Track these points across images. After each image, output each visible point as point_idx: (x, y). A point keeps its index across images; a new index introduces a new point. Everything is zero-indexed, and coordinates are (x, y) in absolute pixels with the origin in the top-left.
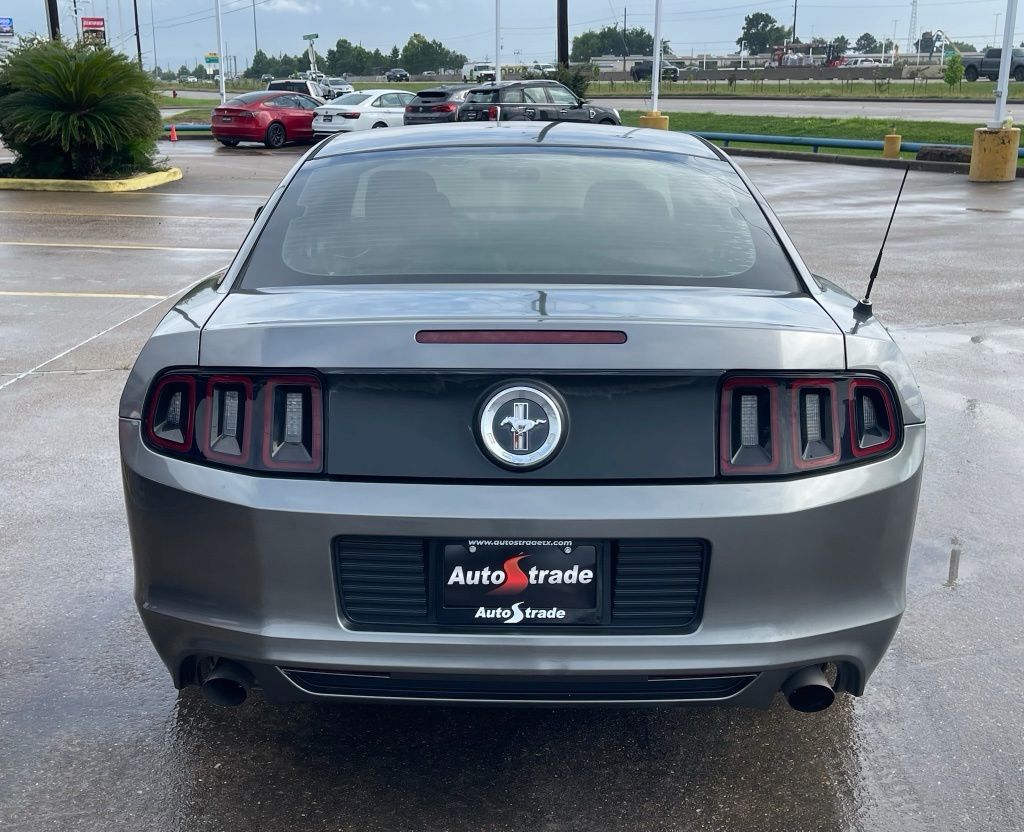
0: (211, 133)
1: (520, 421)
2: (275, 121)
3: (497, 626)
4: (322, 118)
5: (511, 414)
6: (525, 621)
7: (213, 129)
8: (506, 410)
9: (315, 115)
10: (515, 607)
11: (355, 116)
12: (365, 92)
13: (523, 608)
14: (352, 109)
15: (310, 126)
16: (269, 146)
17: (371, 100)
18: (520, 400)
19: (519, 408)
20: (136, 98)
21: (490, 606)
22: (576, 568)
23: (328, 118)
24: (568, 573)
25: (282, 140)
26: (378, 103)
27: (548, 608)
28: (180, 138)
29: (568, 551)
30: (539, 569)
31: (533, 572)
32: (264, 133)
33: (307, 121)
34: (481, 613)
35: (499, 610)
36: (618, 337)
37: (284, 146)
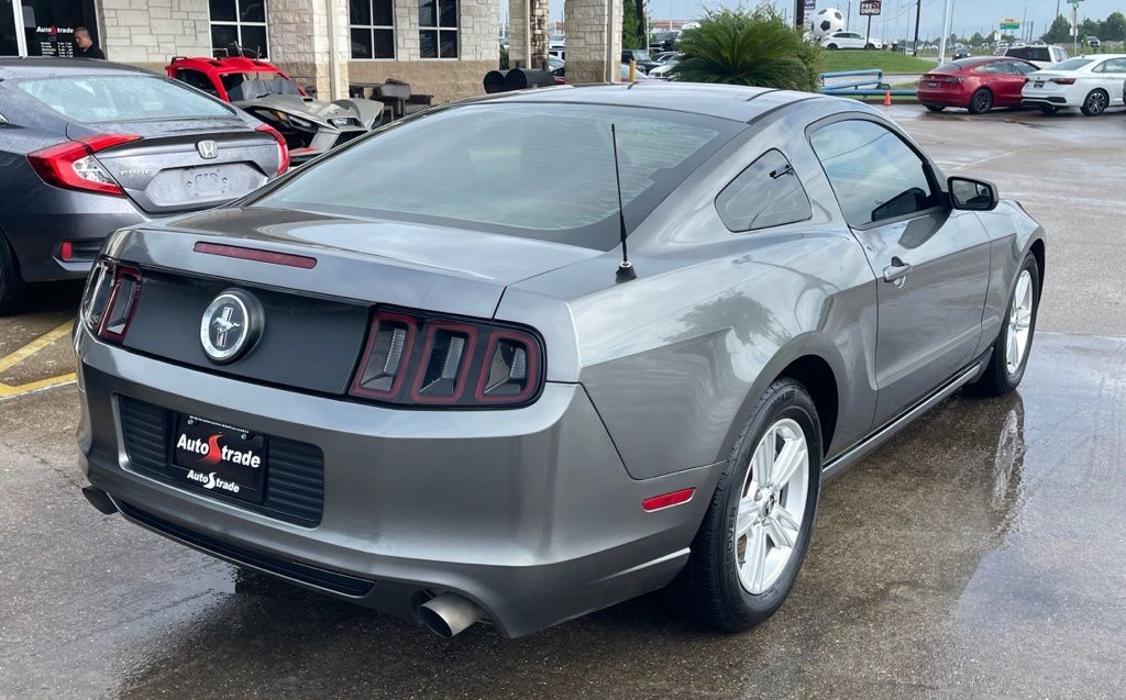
0: (916, 98)
1: (225, 322)
2: (982, 87)
3: (198, 487)
4: (1033, 84)
5: (221, 316)
6: (216, 488)
7: (919, 94)
8: (219, 313)
9: (1027, 80)
10: (211, 475)
11: (1069, 82)
12: (1088, 57)
13: (215, 477)
14: (1068, 75)
15: (1020, 93)
16: (973, 112)
17: (1092, 65)
18: (228, 305)
19: (227, 312)
20: (788, 63)
21: (197, 471)
22: (250, 452)
23: (1040, 84)
24: (245, 455)
25: (987, 106)
26: (1100, 68)
27: (230, 482)
28: (893, 102)
29: (243, 437)
30: (228, 448)
31: (225, 449)
32: (969, 98)
33: (1017, 87)
34: (191, 475)
35: (201, 475)
36: (309, 262)
37: (989, 112)
